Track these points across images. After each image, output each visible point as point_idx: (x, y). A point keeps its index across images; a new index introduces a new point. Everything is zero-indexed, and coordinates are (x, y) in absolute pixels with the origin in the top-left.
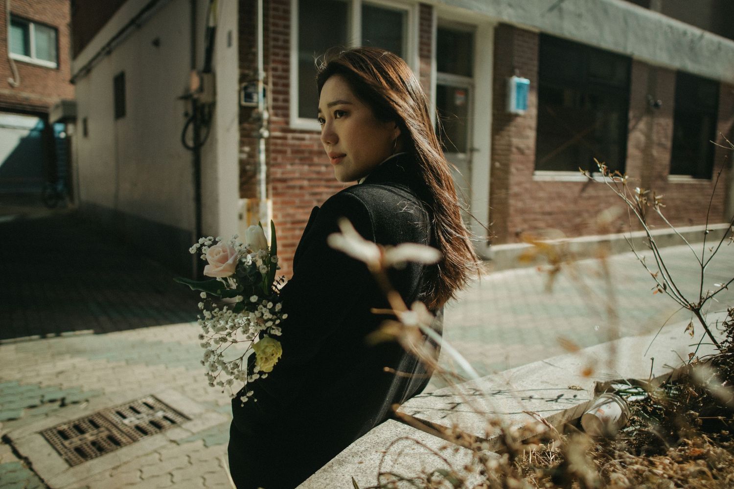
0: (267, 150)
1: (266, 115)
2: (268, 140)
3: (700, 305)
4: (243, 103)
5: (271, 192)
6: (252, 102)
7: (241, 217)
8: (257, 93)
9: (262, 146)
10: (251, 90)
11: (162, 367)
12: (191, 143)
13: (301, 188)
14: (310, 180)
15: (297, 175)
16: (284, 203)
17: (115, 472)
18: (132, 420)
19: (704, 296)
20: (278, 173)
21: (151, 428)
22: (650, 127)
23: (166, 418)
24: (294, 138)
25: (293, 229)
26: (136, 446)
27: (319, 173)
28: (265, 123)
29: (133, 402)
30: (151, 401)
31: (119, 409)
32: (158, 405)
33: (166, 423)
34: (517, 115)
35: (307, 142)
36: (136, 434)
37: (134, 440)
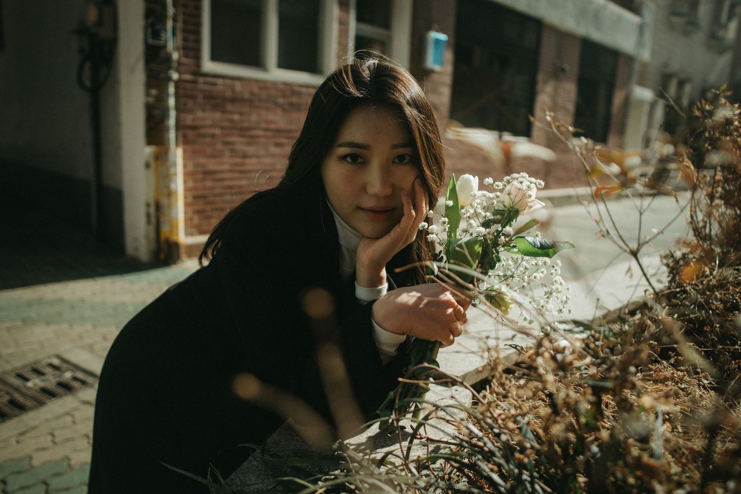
0: (177, 95)
1: (175, 56)
2: (177, 83)
3: (638, 250)
4: (151, 41)
5: (181, 139)
6: (160, 40)
7: (147, 166)
8: (166, 30)
9: (171, 89)
10: (158, 27)
11: (65, 326)
12: (88, 83)
13: (213, 136)
14: (222, 128)
15: (208, 122)
16: (195, 152)
17: (21, 438)
18: (35, 382)
19: (642, 241)
20: (189, 119)
21: (59, 390)
22: (556, 91)
23: (75, 379)
24: (205, 83)
25: (203, 180)
26: (44, 409)
27: (231, 121)
28: (174, 65)
29: (36, 363)
30: (56, 362)
31: (20, 372)
32: (65, 366)
33: (76, 384)
34: (431, 72)
35: (220, 88)
36: (43, 397)
37: (41, 404)
